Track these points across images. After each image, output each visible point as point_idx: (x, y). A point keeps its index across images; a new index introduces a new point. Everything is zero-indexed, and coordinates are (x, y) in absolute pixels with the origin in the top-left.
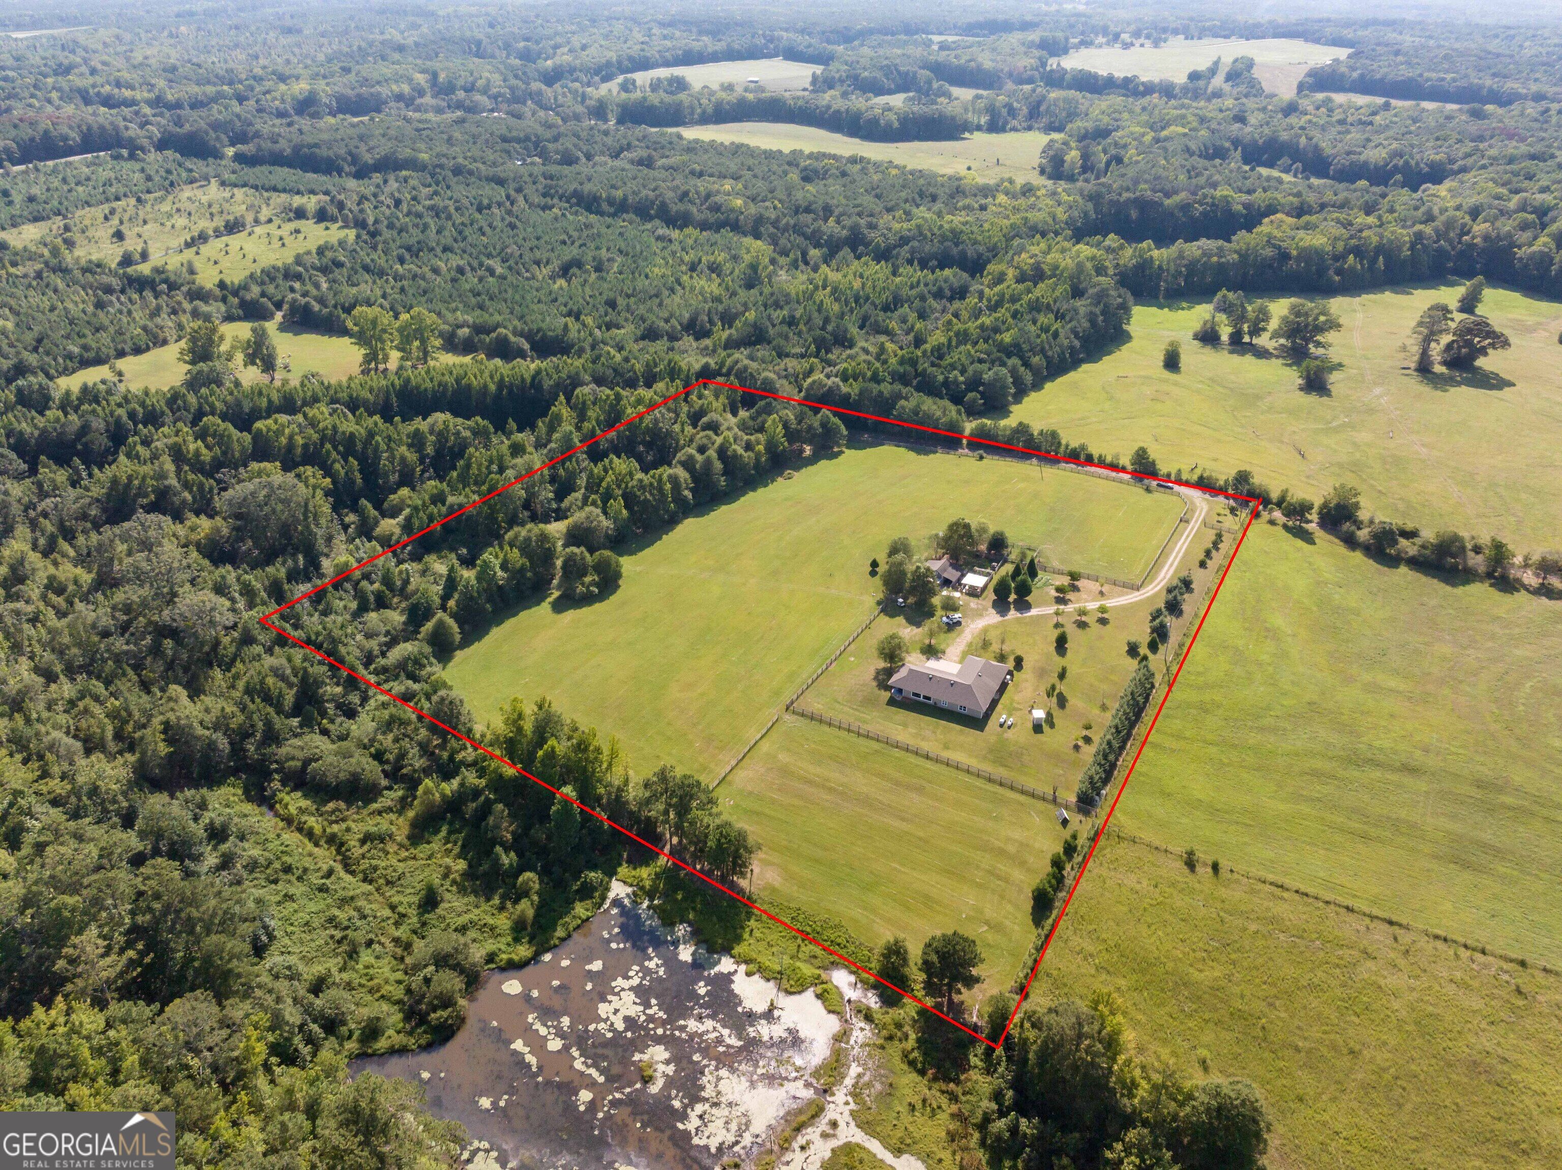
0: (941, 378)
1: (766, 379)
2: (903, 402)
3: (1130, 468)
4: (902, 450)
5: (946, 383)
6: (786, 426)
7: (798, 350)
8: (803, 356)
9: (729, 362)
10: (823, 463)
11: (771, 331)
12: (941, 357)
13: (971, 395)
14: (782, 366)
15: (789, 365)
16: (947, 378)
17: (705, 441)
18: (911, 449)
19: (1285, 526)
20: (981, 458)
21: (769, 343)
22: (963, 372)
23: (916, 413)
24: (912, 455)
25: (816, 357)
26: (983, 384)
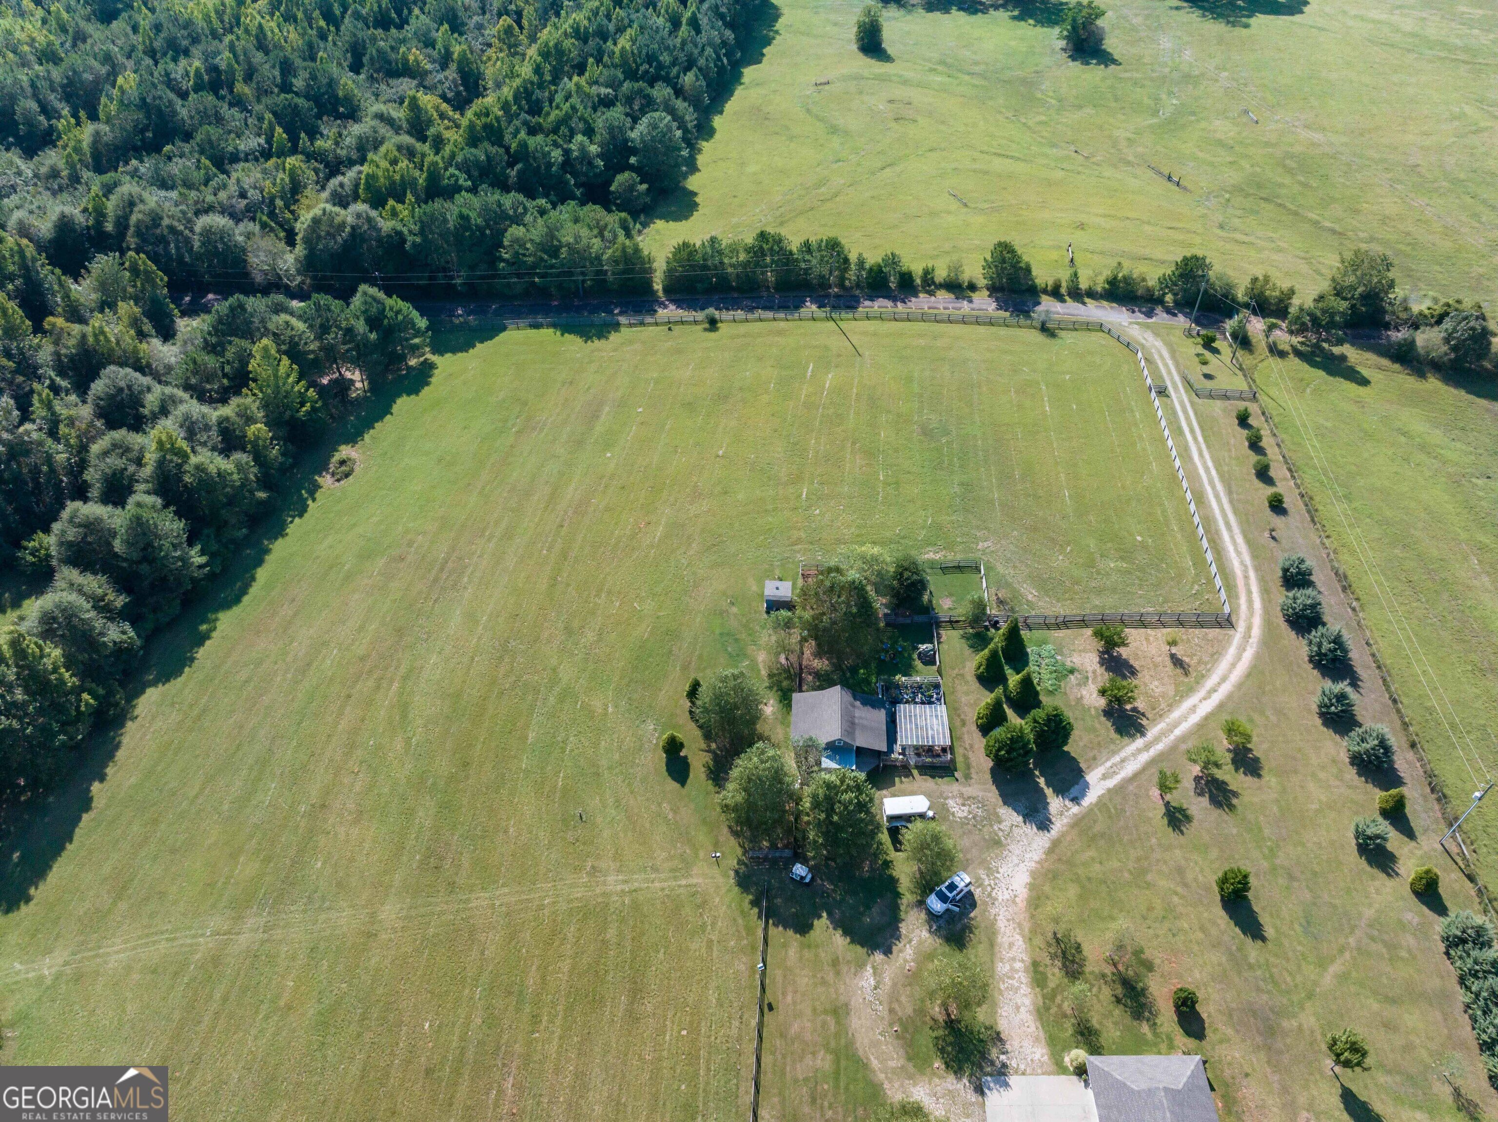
0: (556, 155)
1: (207, 232)
2: (515, 231)
3: (982, 282)
4: (548, 334)
5: (568, 163)
6: (294, 352)
7: (252, 142)
8: (266, 154)
9: (111, 205)
10: (403, 404)
11: (183, 111)
12: (535, 109)
13: (622, 178)
14: (233, 188)
15: (247, 182)
16: (567, 152)
17: (115, 462)
18: (567, 329)
19: (1298, 353)
20: (713, 324)
21: (188, 136)
22: (589, 132)
23: (554, 252)
24: (573, 343)
25: (294, 151)
26: (634, 151)
